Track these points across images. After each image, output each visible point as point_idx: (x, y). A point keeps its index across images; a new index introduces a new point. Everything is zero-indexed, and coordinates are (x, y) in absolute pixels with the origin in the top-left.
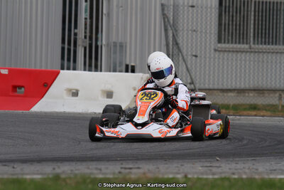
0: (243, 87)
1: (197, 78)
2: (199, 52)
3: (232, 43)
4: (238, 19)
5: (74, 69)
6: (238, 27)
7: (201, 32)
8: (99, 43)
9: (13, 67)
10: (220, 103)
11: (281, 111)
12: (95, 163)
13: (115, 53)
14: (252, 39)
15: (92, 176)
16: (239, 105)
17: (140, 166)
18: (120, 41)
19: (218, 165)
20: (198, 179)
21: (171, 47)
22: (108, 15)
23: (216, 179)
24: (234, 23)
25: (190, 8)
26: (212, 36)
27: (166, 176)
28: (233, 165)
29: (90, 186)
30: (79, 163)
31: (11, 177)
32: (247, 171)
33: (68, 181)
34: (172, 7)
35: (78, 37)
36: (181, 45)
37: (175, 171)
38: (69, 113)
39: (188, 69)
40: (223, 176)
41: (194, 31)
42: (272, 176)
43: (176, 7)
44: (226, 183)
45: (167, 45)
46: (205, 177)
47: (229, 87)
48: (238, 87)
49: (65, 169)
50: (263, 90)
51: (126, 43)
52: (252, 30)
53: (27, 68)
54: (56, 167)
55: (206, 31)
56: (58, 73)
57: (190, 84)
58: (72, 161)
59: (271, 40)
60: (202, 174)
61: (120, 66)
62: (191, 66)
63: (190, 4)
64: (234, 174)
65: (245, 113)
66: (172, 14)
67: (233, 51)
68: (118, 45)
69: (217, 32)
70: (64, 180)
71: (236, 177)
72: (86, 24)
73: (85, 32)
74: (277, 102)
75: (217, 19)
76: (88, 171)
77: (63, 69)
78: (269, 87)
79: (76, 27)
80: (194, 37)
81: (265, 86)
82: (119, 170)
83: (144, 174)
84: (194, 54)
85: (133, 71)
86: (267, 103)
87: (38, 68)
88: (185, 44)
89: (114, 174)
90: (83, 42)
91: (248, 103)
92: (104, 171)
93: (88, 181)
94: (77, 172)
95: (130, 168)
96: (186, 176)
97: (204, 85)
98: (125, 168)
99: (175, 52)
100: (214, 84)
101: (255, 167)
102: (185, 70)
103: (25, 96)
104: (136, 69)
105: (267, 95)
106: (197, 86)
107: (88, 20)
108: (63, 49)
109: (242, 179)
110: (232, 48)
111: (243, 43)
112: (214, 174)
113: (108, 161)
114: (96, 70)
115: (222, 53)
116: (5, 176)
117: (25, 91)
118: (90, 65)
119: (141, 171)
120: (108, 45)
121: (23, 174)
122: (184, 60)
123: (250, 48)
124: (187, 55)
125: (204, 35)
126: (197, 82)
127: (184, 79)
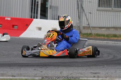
0: (110, 26)
1: (91, 22)
2: (92, 11)
7: (93, 2)
9: (13, 17)
10: (101, 34)
16: (109, 35)
21: (80, 9)
36: (84, 8)
39: (87, 19)
41: (90, 2)
45: (78, 8)
48: (108, 26)
55: (95, 2)
57: (88, 25)
62: (88, 17)
65: (112, 38)
67: (106, 11)
68: (56, 7)
69: (98, 2)
80: (90, 5)
84: (90, 12)
88: (86, 8)
91: (113, 34)
97: (94, 25)
99: (81, 11)
100: (98, 25)
103: (18, 30)
106: (91, 26)
122: (85, 15)
123: (112, 9)
124: (87, 13)
125: (94, 4)
126: (91, 24)
127: (85, 23)
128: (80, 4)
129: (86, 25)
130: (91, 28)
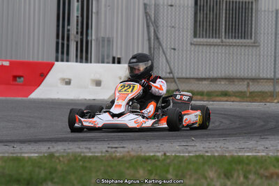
0: (215, 76)
1: (176, 68)
2: (177, 45)
3: (206, 37)
4: (211, 16)
5: (67, 61)
6: (211, 24)
7: (179, 27)
8: (89, 38)
9: (14, 59)
10: (196, 90)
11: (249, 97)
12: (85, 143)
13: (103, 46)
14: (223, 34)
15: (82, 155)
16: (212, 92)
17: (125, 146)
18: (107, 36)
19: (193, 144)
20: (176, 156)
21: (152, 41)
22: (97, 13)
23: (191, 157)
24: (208, 20)
25: (169, 7)
26: (189, 31)
27: (147, 154)
28: (207, 144)
29: (81, 163)
30: (71, 143)
31: (11, 155)
32: (219, 149)
33: (61, 159)
34: (153, 6)
35: (70, 33)
36: (161, 39)
37: (156, 150)
38: (62, 100)
39: (167, 61)
40: (197, 154)
41: (173, 27)
42: (240, 154)
43: (156, 6)
44: (201, 160)
45: (149, 39)
46: (182, 155)
47: (204, 76)
48: (211, 76)
49: (59, 148)
50: (233, 79)
51: (113, 38)
52: (224, 27)
53: (26, 59)
54: (51, 147)
55: (183, 27)
56: (53, 65)
57: (169, 73)
58: (66, 141)
59: (240, 35)
60: (179, 152)
61: (107, 58)
62: (170, 58)
63: (170, 4)
64: (207, 152)
65: (217, 99)
66: (153, 12)
67: (207, 45)
68: (106, 39)
69: (192, 28)
70: (58, 158)
71: (209, 154)
72: (77, 22)
73: (77, 29)
74: (246, 89)
75: (193, 17)
76: (80, 150)
77: (57, 60)
78: (238, 76)
79: (69, 24)
80: (173, 32)
81: (234, 76)
82: (107, 149)
83: (128, 152)
84: (173, 47)
85: (119, 62)
86: (236, 90)
87: (35, 60)
88: (165, 39)
89: (102, 152)
90: (75, 37)
91: (220, 90)
92: (93, 150)
93: (79, 159)
94: (69, 151)
95: (116, 148)
96: (165, 154)
97: (182, 74)
98: (112, 148)
99: (156, 46)
100: (190, 74)
101: (225, 146)
102: (165, 61)
103: (24, 85)
104: (122, 61)
105: (236, 83)
106: (176, 75)
107: (80, 18)
108: (57, 43)
109: (214, 156)
110: (207, 42)
111: (216, 38)
112: (189, 152)
113: (97, 141)
114: (87, 61)
115: (197, 47)
116: (6, 155)
117: (24, 80)
118: (81, 58)
119: (126, 150)
120: (97, 39)
121: (22, 153)
122: (164, 53)
123: (222, 42)
124: (166, 48)
125: (181, 31)
126: (176, 71)
127: (164, 69)
128: (153, 31)
129: (166, 73)
130: (177, 80)
